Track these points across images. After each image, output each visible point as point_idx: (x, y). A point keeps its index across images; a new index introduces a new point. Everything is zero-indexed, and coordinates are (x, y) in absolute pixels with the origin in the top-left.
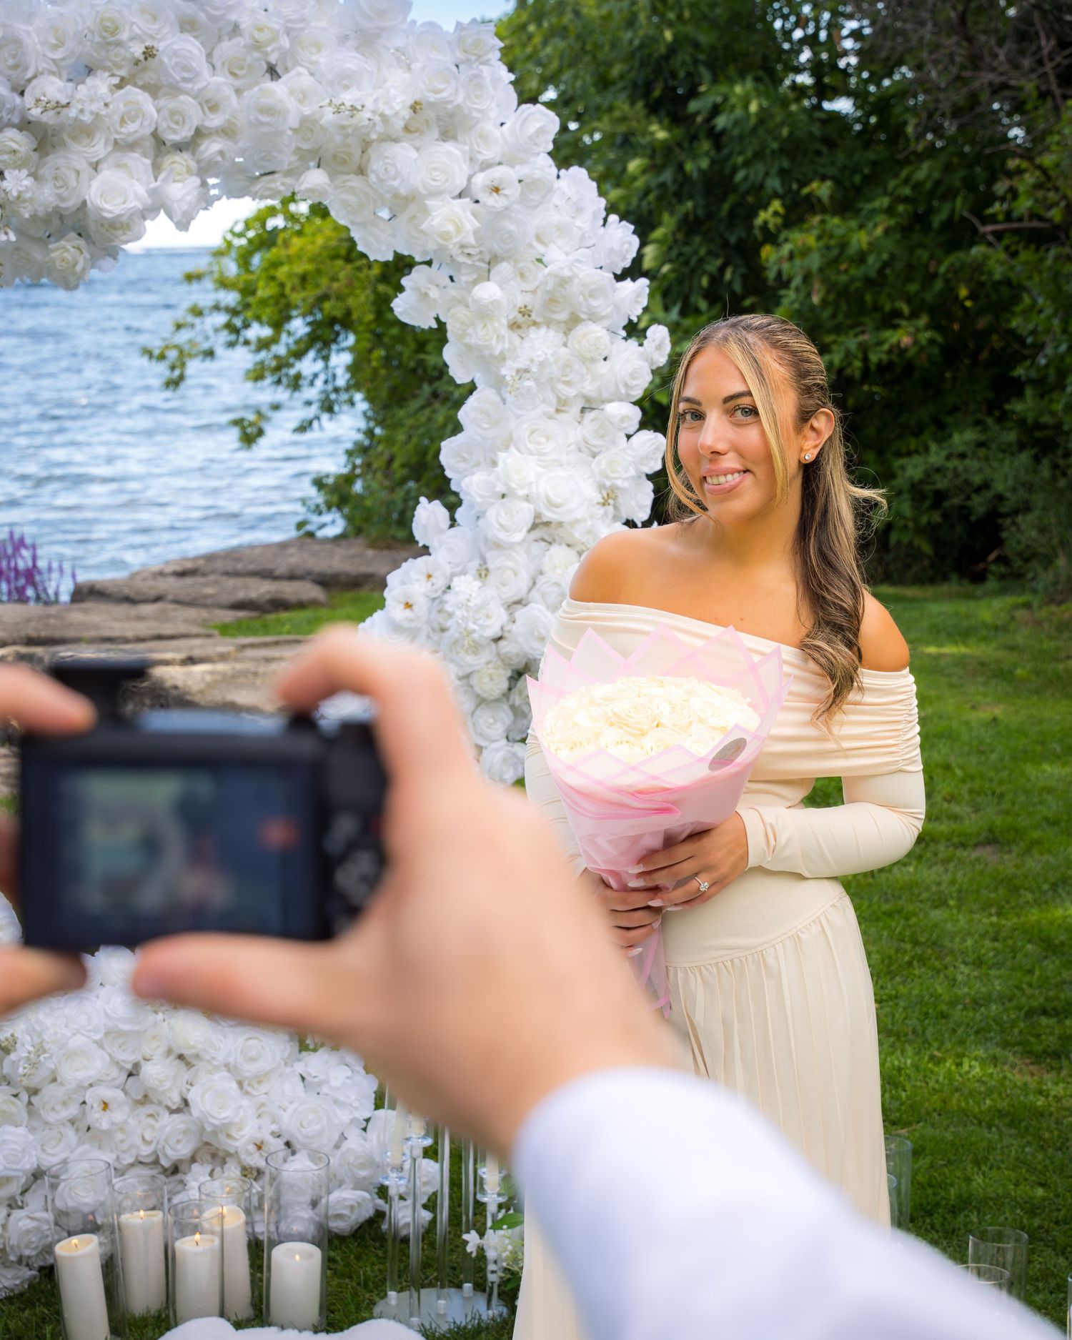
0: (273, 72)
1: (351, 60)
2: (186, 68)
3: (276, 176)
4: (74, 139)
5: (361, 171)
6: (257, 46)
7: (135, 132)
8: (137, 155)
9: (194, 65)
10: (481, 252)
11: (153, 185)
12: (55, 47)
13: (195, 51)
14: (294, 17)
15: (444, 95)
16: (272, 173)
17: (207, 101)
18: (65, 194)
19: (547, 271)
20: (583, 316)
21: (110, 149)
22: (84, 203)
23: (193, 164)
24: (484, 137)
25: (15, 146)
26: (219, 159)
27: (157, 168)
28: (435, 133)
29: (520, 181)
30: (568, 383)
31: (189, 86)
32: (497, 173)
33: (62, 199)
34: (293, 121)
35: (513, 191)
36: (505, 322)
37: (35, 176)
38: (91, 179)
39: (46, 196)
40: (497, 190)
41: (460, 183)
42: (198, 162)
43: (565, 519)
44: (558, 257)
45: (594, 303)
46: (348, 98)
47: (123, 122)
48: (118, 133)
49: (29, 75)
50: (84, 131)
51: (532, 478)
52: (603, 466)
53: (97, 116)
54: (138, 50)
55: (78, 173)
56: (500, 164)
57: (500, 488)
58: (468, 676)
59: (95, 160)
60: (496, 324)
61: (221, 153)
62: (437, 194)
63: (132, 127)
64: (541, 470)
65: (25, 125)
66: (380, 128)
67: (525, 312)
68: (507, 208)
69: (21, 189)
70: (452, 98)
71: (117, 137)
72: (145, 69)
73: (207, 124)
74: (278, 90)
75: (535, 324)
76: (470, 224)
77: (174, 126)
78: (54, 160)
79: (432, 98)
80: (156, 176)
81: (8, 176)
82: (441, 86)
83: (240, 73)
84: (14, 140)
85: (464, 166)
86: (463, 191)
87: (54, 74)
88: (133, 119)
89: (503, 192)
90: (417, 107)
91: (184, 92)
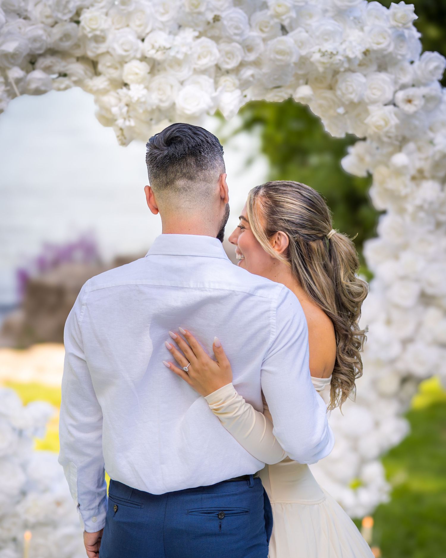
0: (284, 30)
1: (330, 25)
2: (236, 28)
3: (282, 89)
4: (171, 67)
5: (331, 88)
6: (277, 15)
7: (206, 64)
8: (205, 77)
9: (241, 26)
10: (397, 137)
11: (215, 94)
12: (163, 14)
13: (242, 18)
15: (382, 46)
16: (280, 87)
17: (247, 46)
18: (164, 98)
19: (436, 149)
21: (191, 73)
22: (174, 104)
23: (237, 82)
24: (402, 69)
25: (137, 71)
26: (251, 79)
27: (216, 83)
28: (374, 67)
29: (424, 97)
31: (237, 38)
32: (411, 92)
33: (161, 101)
34: (294, 59)
35: (419, 103)
36: (409, 176)
37: (147, 88)
38: (179, 90)
39: (154, 99)
40: (409, 101)
41: (389, 96)
42: (240, 80)
46: (328, 47)
47: (199, 58)
48: (196, 64)
49: (148, 30)
50: (177, 63)
51: (420, 268)
53: (186, 55)
54: (210, 16)
56: (413, 86)
57: (401, 274)
59: (182, 79)
60: (404, 178)
61: (253, 76)
62: (374, 102)
63: (204, 61)
64: (424, 264)
65: (144, 59)
66: (346, 65)
67: (420, 171)
68: (416, 113)
69: (139, 96)
70: (387, 48)
71: (196, 66)
72: (213, 27)
73: (246, 59)
74: (288, 41)
75: (425, 178)
76: (394, 121)
77: (227, 61)
78: (159, 79)
79: (375, 47)
80: (216, 89)
81: (132, 86)
82: (381, 40)
83: (266, 30)
84: (136, 67)
85: (391, 87)
86: (392, 102)
87: (161, 30)
88: (205, 56)
89: (414, 103)
90: (367, 53)
91: (233, 41)
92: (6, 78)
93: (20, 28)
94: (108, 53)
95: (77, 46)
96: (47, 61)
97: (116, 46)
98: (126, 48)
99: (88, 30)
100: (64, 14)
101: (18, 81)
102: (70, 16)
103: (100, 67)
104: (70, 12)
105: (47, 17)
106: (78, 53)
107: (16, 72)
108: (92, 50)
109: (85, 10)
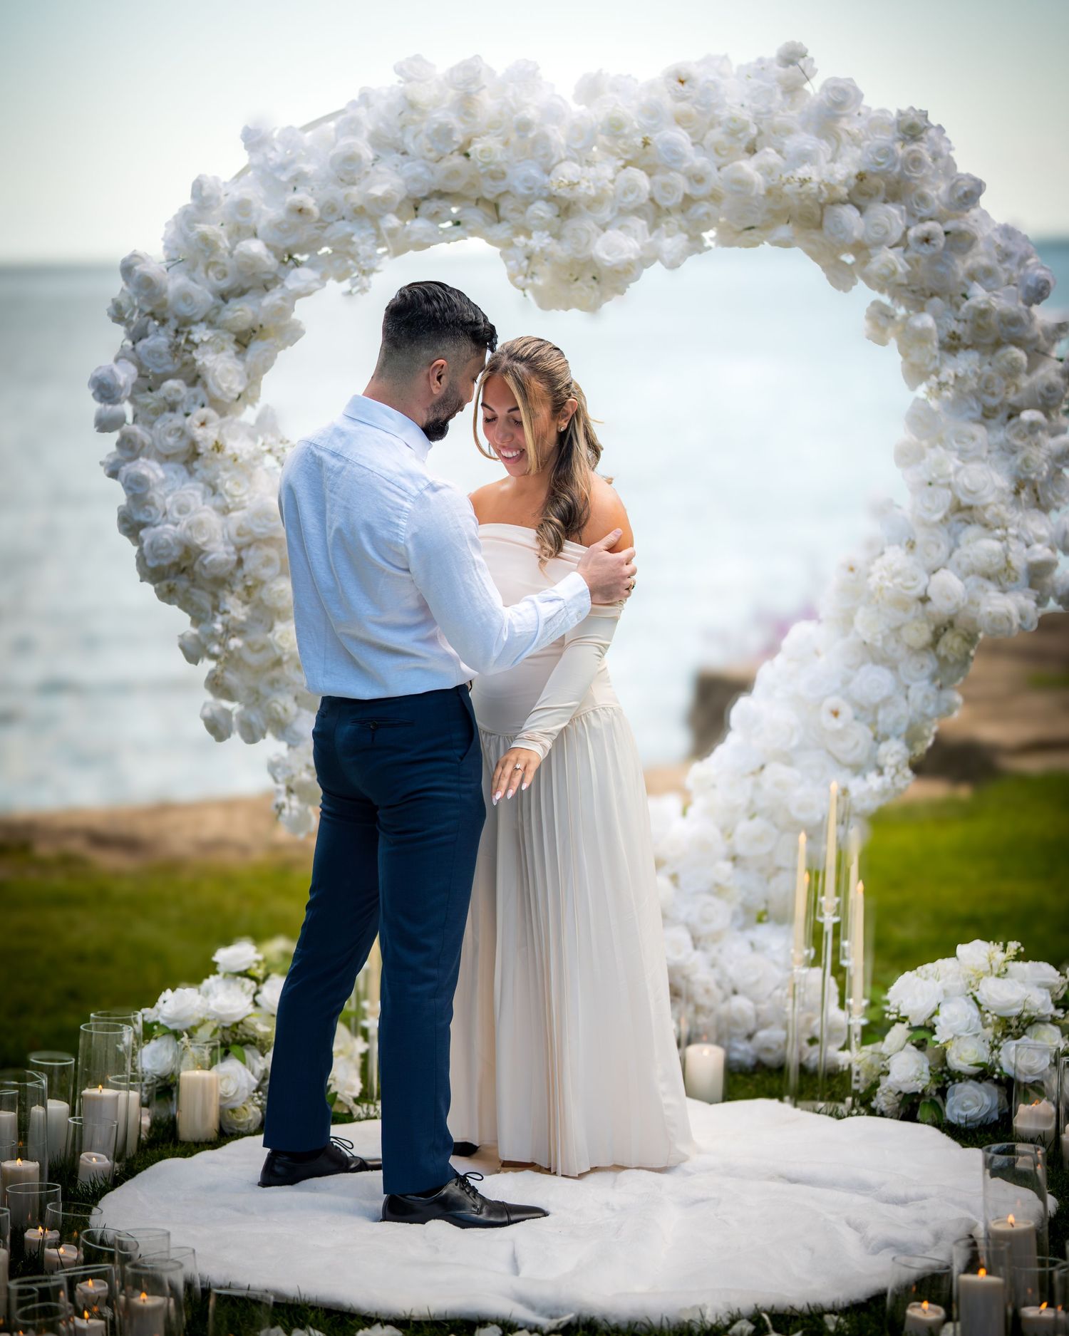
0: (752, 150)
1: (810, 142)
2: (675, 152)
3: (755, 231)
4: (588, 207)
5: (821, 227)
7: (633, 200)
8: (635, 218)
9: (681, 149)
11: (649, 240)
12: (577, 139)
13: (684, 140)
14: (764, 110)
15: (884, 167)
16: (752, 227)
17: (694, 176)
18: (580, 248)
19: (967, 304)
20: (1004, 340)
21: (615, 214)
22: (592, 255)
23: (684, 223)
24: (922, 198)
25: (542, 214)
26: (705, 218)
27: (654, 226)
28: (882, 196)
29: (947, 233)
30: (993, 394)
31: (677, 165)
32: (929, 226)
33: (577, 252)
34: (760, 190)
35: (941, 241)
36: (936, 344)
37: (557, 236)
38: (598, 236)
39: (565, 251)
40: (926, 240)
41: (896, 235)
42: (688, 220)
43: (978, 504)
44: (979, 295)
45: (1013, 330)
46: (802, 172)
47: (625, 194)
48: (622, 202)
49: (554, 161)
51: (951, 469)
52: (1019, 461)
53: (603, 190)
54: (637, 140)
55: (588, 232)
56: (931, 219)
57: (927, 478)
58: (898, 629)
59: (602, 223)
60: (929, 346)
61: (707, 214)
62: (878, 244)
63: (631, 198)
64: (958, 463)
66: (825, 194)
67: (954, 336)
68: (938, 255)
69: (542, 245)
70: (890, 169)
71: (621, 205)
73: (695, 193)
74: (748, 166)
75: (967, 347)
77: (667, 195)
78: (573, 223)
79: (874, 169)
80: (652, 234)
81: (534, 235)
82: (881, 160)
83: (724, 153)
84: (541, 209)
85: (900, 222)
86: (903, 243)
87: (574, 160)
88: (632, 192)
89: (933, 242)
90: (861, 177)
91: (672, 169)
92: (378, 229)
93: (397, 166)
94: (507, 192)
95: (471, 185)
96: (434, 205)
97: (516, 183)
98: (530, 185)
99: (479, 164)
100: (447, 146)
101: (392, 233)
102: (456, 147)
103: (502, 212)
104: (455, 142)
105: (430, 150)
106: (474, 194)
107: (392, 221)
108: (489, 189)
109: (475, 139)
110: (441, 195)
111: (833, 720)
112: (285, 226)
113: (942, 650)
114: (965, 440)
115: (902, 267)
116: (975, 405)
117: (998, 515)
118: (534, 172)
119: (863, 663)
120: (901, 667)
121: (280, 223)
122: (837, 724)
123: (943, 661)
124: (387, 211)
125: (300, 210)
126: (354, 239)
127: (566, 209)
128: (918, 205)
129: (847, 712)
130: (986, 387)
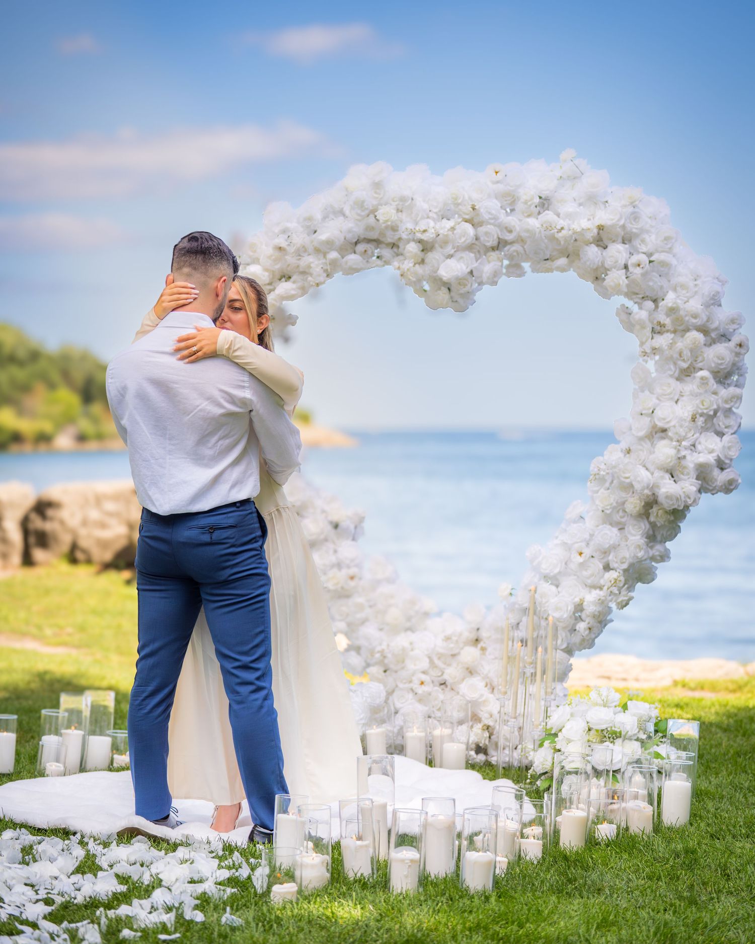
2: (490, 213)
4: (442, 247)
6: (526, 203)
7: (465, 241)
8: (467, 252)
9: (494, 212)
11: (476, 265)
15: (614, 221)
16: (548, 259)
17: (506, 228)
18: (434, 270)
19: (662, 303)
20: (691, 328)
21: (455, 250)
23: (502, 255)
24: (643, 241)
25: (412, 250)
26: (515, 254)
27: (479, 257)
28: (620, 240)
29: (650, 262)
30: (684, 361)
31: (492, 221)
32: (641, 257)
35: (647, 266)
36: (649, 329)
38: (444, 261)
40: (639, 265)
41: (623, 262)
43: (666, 426)
44: (670, 299)
45: (694, 321)
47: (460, 238)
48: (458, 243)
50: (445, 243)
51: (651, 405)
52: (698, 402)
55: (438, 259)
57: (640, 411)
58: (622, 504)
59: (447, 255)
60: (644, 331)
61: (517, 251)
62: (613, 268)
64: (655, 401)
68: (645, 274)
70: (618, 223)
71: (458, 244)
73: (506, 238)
74: (534, 222)
75: (668, 331)
77: (487, 239)
78: (430, 255)
79: (609, 223)
80: (477, 261)
82: (612, 217)
84: (412, 248)
85: (624, 255)
86: (626, 267)
87: (434, 220)
88: (464, 236)
89: (641, 266)
90: (600, 228)
91: (490, 224)
92: (325, 259)
95: (382, 234)
97: (404, 232)
98: (408, 233)
100: (363, 211)
101: (334, 264)
102: (367, 212)
103: (400, 249)
104: (367, 209)
107: (333, 255)
108: (390, 238)
109: (380, 207)
110: (369, 241)
111: (579, 557)
112: (273, 257)
113: (652, 519)
114: (665, 388)
115: (623, 281)
116: (672, 367)
117: (677, 433)
118: (410, 226)
119: (603, 524)
120: (626, 527)
121: (272, 256)
122: (580, 559)
123: (653, 525)
124: (331, 249)
125: (280, 248)
126: (312, 265)
127: (426, 247)
128: (640, 244)
129: (587, 552)
130: (681, 356)
